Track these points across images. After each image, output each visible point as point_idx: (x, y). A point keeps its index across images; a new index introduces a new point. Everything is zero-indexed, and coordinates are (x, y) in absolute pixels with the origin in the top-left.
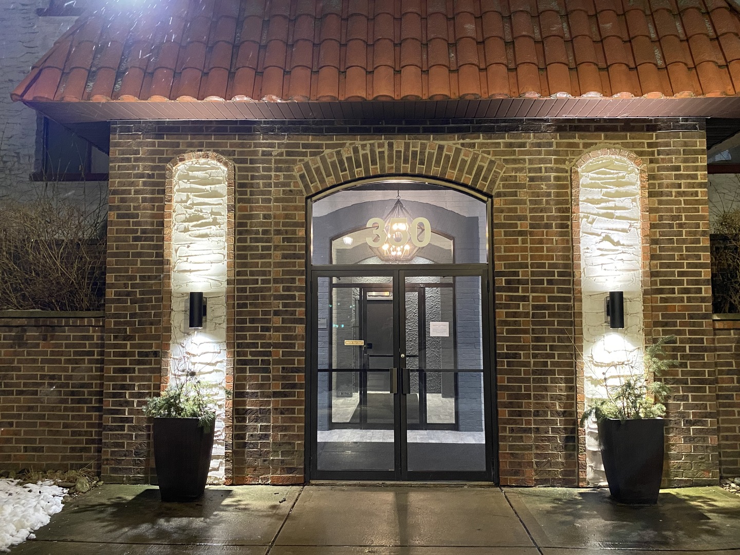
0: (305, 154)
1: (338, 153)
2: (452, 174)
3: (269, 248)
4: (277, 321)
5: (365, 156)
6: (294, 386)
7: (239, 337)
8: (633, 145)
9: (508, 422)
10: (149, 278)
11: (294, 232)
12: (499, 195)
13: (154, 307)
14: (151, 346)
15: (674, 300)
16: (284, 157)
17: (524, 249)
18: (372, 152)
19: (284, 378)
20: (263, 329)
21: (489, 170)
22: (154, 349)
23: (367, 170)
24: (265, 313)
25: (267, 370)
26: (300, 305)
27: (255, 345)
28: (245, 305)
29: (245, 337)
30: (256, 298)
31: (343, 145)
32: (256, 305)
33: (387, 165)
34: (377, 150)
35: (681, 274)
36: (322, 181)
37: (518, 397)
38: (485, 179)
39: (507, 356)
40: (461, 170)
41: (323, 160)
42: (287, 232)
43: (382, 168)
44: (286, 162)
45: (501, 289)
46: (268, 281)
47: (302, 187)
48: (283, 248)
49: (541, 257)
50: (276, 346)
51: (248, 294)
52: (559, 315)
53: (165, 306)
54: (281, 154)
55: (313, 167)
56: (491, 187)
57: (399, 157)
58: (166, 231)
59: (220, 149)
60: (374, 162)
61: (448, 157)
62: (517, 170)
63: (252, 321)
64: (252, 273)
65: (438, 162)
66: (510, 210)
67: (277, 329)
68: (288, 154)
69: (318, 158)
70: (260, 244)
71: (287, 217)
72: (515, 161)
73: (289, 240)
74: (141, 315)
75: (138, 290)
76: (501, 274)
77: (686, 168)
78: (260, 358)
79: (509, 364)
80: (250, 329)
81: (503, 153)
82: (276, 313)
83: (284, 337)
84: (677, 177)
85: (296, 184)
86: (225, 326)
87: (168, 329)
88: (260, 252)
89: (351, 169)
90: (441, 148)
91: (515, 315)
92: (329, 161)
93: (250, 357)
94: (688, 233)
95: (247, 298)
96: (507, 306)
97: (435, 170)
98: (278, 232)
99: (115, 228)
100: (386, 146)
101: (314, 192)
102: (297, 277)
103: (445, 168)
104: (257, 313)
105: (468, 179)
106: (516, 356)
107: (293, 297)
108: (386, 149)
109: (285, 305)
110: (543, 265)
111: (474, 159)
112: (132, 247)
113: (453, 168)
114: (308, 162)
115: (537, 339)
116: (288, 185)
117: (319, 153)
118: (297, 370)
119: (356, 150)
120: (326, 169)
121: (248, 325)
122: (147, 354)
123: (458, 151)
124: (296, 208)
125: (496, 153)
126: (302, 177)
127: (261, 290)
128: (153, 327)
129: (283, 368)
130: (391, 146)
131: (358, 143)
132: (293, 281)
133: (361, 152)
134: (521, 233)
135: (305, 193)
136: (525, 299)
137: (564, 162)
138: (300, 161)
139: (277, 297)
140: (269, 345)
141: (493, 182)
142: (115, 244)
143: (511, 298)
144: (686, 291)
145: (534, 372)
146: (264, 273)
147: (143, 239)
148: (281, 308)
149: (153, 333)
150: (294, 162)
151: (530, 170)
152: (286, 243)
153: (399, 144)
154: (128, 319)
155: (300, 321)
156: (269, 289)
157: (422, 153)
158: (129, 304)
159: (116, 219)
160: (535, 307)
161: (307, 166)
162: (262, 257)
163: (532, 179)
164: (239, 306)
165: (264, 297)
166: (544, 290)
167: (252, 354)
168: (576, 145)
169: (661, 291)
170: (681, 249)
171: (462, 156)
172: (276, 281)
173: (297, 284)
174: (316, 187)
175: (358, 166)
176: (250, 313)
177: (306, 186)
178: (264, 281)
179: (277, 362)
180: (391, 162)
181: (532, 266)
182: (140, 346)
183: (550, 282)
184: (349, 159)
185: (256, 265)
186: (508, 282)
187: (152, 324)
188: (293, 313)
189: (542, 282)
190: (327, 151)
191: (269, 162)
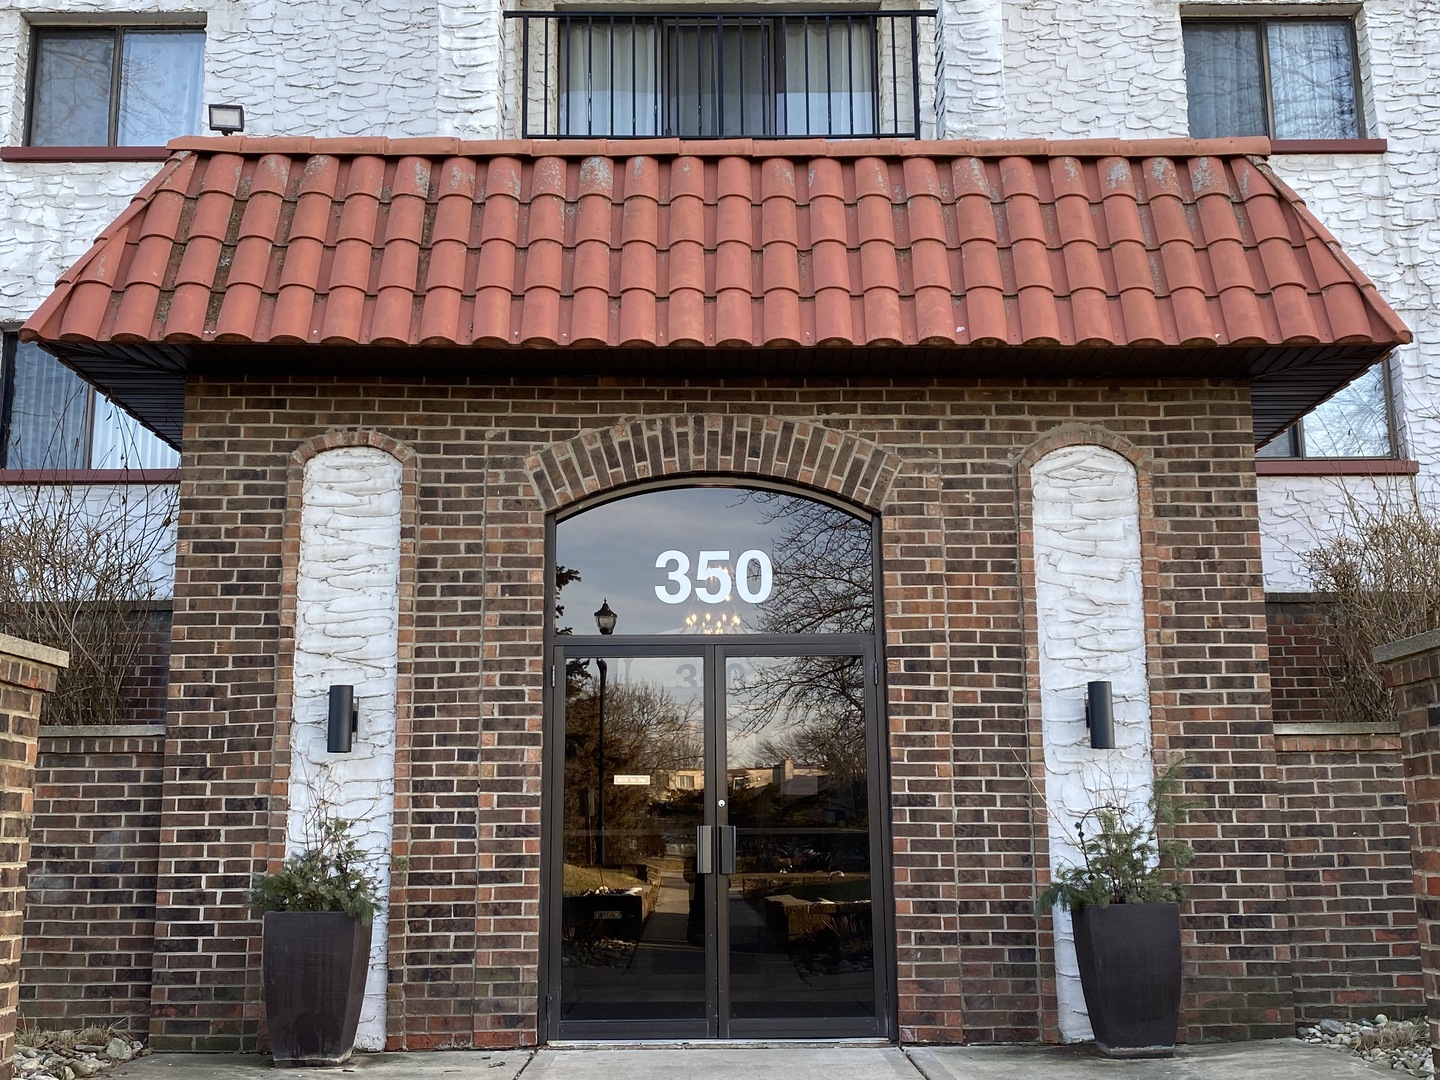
0: (544, 437)
1: (605, 435)
2: (808, 473)
3: (475, 606)
4: (489, 740)
5: (653, 441)
6: (519, 861)
7: (416, 771)
8: (1126, 426)
9: (913, 923)
10: (252, 661)
11: (523, 576)
12: (891, 511)
13: (258, 716)
14: (250, 788)
15: (1205, 699)
16: (507, 442)
17: (938, 608)
18: (666, 433)
19: (500, 846)
20: (464, 755)
21: (873, 467)
22: (256, 795)
23: (656, 464)
24: (466, 725)
25: (469, 833)
26: (532, 710)
27: (447, 786)
28: (430, 711)
29: (428, 771)
30: (451, 697)
31: (613, 422)
32: (449, 711)
33: (692, 457)
34: (675, 431)
35: (1216, 652)
36: (575, 484)
37: (930, 876)
38: (866, 483)
39: (910, 801)
40: (824, 467)
41: (578, 447)
42: (509, 576)
43: (684, 461)
44: (510, 449)
45: (899, 679)
46: (473, 667)
47: (537, 495)
48: (503, 605)
49: (968, 622)
50: (489, 786)
51: (435, 690)
52: (1001, 726)
53: (280, 714)
54: (501, 437)
55: (558, 459)
56: (876, 498)
57: (713, 442)
58: (287, 577)
59: (390, 427)
60: (669, 452)
61: (800, 444)
62: (921, 468)
63: (443, 740)
64: (444, 652)
65: (783, 452)
66: (912, 538)
67: (489, 755)
68: (514, 436)
69: (568, 444)
70: (460, 599)
71: (509, 548)
72: (918, 452)
73: (513, 590)
74: (234, 731)
75: (229, 685)
76: (899, 652)
77: (1220, 466)
78: (456, 810)
79: (914, 815)
80: (439, 755)
81: (898, 438)
82: (489, 725)
83: (502, 770)
84: (1204, 482)
85: (528, 489)
86: (391, 749)
87: (286, 757)
88: (460, 612)
89: (628, 465)
90: (788, 428)
91: (923, 725)
92: (588, 448)
93: (436, 809)
94: (1227, 580)
95: (433, 697)
96: (909, 710)
97: (779, 467)
98: (494, 576)
99: (189, 569)
100: (691, 422)
101: (559, 503)
102: (528, 659)
103: (795, 463)
104: (451, 725)
105: (836, 482)
106: (926, 800)
107: (520, 695)
108: (690, 428)
109: (504, 710)
110: (970, 637)
111: (847, 448)
112: (218, 604)
113: (811, 462)
114: (549, 451)
115: (963, 770)
116: (513, 490)
117: (570, 435)
118: (526, 831)
119: (636, 431)
120: (583, 463)
121: (435, 747)
122: (243, 805)
123: (818, 434)
124: (528, 533)
125: (884, 438)
126: (539, 477)
127: (461, 682)
128: (257, 753)
129: (500, 828)
130: (699, 422)
131: (641, 418)
132: (520, 665)
133: (646, 434)
134: (932, 579)
135: (543, 506)
136: (939, 696)
137: (1003, 454)
138: (536, 448)
139: (492, 696)
140: (474, 785)
141: (881, 488)
142: (188, 599)
143: (916, 695)
144: (1226, 683)
145: (959, 831)
146: (466, 652)
147: (242, 589)
148: (496, 715)
149: (256, 764)
150: (525, 450)
151: (946, 468)
152: (507, 597)
153: (714, 423)
154: (210, 738)
155: (532, 740)
156: (476, 681)
157: (755, 435)
158: (212, 710)
159: (191, 554)
160: (958, 712)
161: (547, 457)
162: (463, 621)
163: (949, 484)
164: (418, 712)
165: (465, 697)
166: (973, 682)
167: (442, 802)
168: (1025, 425)
169: (1180, 683)
170: (1212, 608)
171: (825, 443)
172: (488, 665)
173: (528, 671)
174: (563, 495)
175: (641, 457)
176: (438, 725)
177: (546, 494)
178: (464, 667)
179: (489, 816)
180: (699, 450)
181: (952, 638)
182: (230, 789)
183: (984, 666)
184: (624, 446)
185: (452, 636)
186: (910, 666)
187: (253, 747)
188: (520, 725)
189: (969, 666)
190: (585, 432)
191: (478, 450)
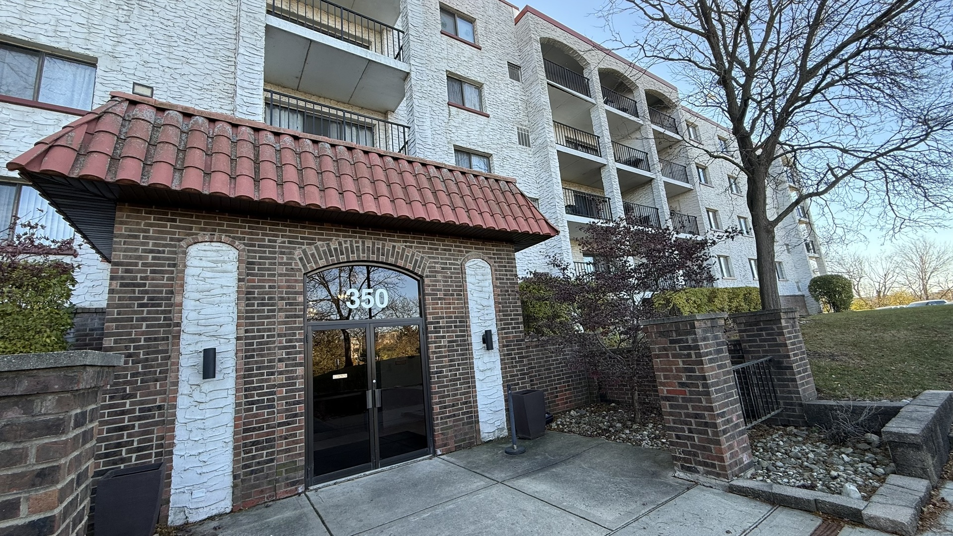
0: (303, 244)
1: (328, 245)
2: (401, 263)
3: (274, 311)
4: (282, 367)
5: (346, 248)
6: (296, 415)
7: (246, 383)
8: (487, 254)
9: (439, 414)
10: (156, 339)
11: (295, 299)
12: (427, 276)
13: (159, 365)
14: (155, 401)
15: (509, 333)
16: (287, 245)
17: (442, 308)
18: (351, 245)
19: (287, 410)
20: (268, 374)
21: (421, 262)
22: (158, 404)
23: (348, 257)
24: (270, 361)
25: (273, 407)
26: (300, 353)
27: (262, 388)
28: (253, 356)
29: (252, 382)
30: (263, 349)
31: (330, 240)
32: (262, 356)
33: (361, 255)
34: (355, 245)
35: (512, 319)
36: (316, 263)
37: (443, 397)
38: (419, 267)
39: (437, 373)
40: (406, 261)
41: (317, 248)
42: (289, 299)
43: (358, 256)
44: (288, 248)
45: (432, 332)
46: (273, 336)
47: (300, 266)
48: (286, 310)
49: (450, 313)
50: (281, 386)
51: (255, 347)
52: (460, 345)
53: (173, 364)
54: (284, 242)
55: (309, 253)
56: (423, 272)
57: (368, 250)
58: (178, 299)
59: (232, 235)
60: (353, 252)
61: (398, 253)
62: (435, 263)
63: (258, 368)
64: (258, 330)
65: (393, 255)
66: (433, 285)
67: (281, 373)
68: (290, 242)
69: (313, 247)
70: (266, 308)
71: (289, 287)
72: (434, 258)
73: (291, 304)
74: (145, 374)
75: (141, 351)
76: (431, 323)
77: (509, 266)
78: (266, 398)
79: (438, 377)
80: (256, 375)
81: (428, 253)
82: (280, 360)
83: (287, 379)
84: (506, 271)
85: (296, 264)
86: (234, 375)
87: (176, 384)
88: (266, 314)
89: (337, 256)
90: (394, 247)
91: (439, 347)
92: (321, 249)
93: (256, 398)
94: (512, 299)
95: (254, 350)
96: (435, 342)
97: (391, 260)
98: (282, 299)
99: (117, 296)
100: (360, 242)
101: (310, 270)
102: (297, 332)
103: (397, 259)
104: (263, 362)
105: (410, 266)
106: (441, 372)
107: (294, 347)
108: (360, 244)
109: (287, 354)
110: (451, 317)
111: (413, 255)
112: (135, 312)
113: (402, 259)
114: (305, 249)
115: (451, 361)
116: (290, 264)
117: (313, 244)
118: (298, 403)
119: (340, 244)
120: (319, 255)
121: (255, 372)
122: (150, 409)
123: (404, 250)
124: (296, 281)
125: (424, 253)
126: (301, 259)
127: (267, 343)
128: (158, 383)
129: (286, 403)
130: (363, 243)
131: (342, 239)
132: (294, 334)
133: (344, 245)
134: (440, 299)
135: (303, 270)
136: (443, 337)
137: (457, 260)
138: (299, 248)
139: (280, 348)
140: (274, 386)
141: (423, 269)
142: (116, 310)
143: (437, 337)
144: (514, 328)
145: (450, 381)
146: (269, 330)
147: (150, 305)
148: (284, 356)
149: (158, 388)
150: (295, 248)
151: (442, 263)
152: (288, 307)
153: (369, 243)
154: (129, 378)
155: (300, 365)
156: (274, 342)
157: (383, 249)
158: (130, 364)
159: (118, 288)
160: (449, 342)
161: (304, 252)
162: (268, 317)
163: (443, 268)
164: (246, 357)
165: (269, 349)
166: (453, 332)
167: (259, 395)
168: (462, 251)
169: (504, 329)
170: (510, 307)
171: (406, 253)
172: (279, 335)
173: (297, 337)
174: (311, 267)
175: (342, 254)
176: (256, 362)
177: (304, 266)
178: (268, 336)
179: (280, 399)
180: (363, 253)
181: (447, 317)
182: (142, 403)
183: (455, 327)
184: (336, 249)
185: (263, 324)
186: (435, 328)
187: (157, 380)
188: (295, 359)
189: (451, 327)
190: (319, 243)
191: (274, 247)
